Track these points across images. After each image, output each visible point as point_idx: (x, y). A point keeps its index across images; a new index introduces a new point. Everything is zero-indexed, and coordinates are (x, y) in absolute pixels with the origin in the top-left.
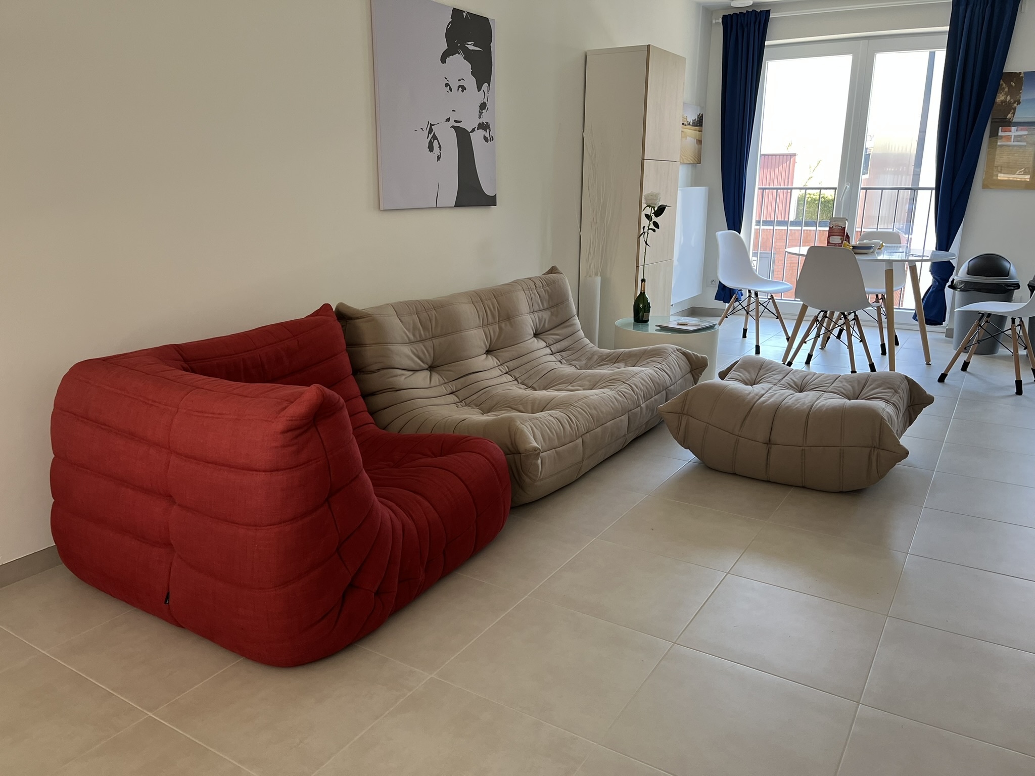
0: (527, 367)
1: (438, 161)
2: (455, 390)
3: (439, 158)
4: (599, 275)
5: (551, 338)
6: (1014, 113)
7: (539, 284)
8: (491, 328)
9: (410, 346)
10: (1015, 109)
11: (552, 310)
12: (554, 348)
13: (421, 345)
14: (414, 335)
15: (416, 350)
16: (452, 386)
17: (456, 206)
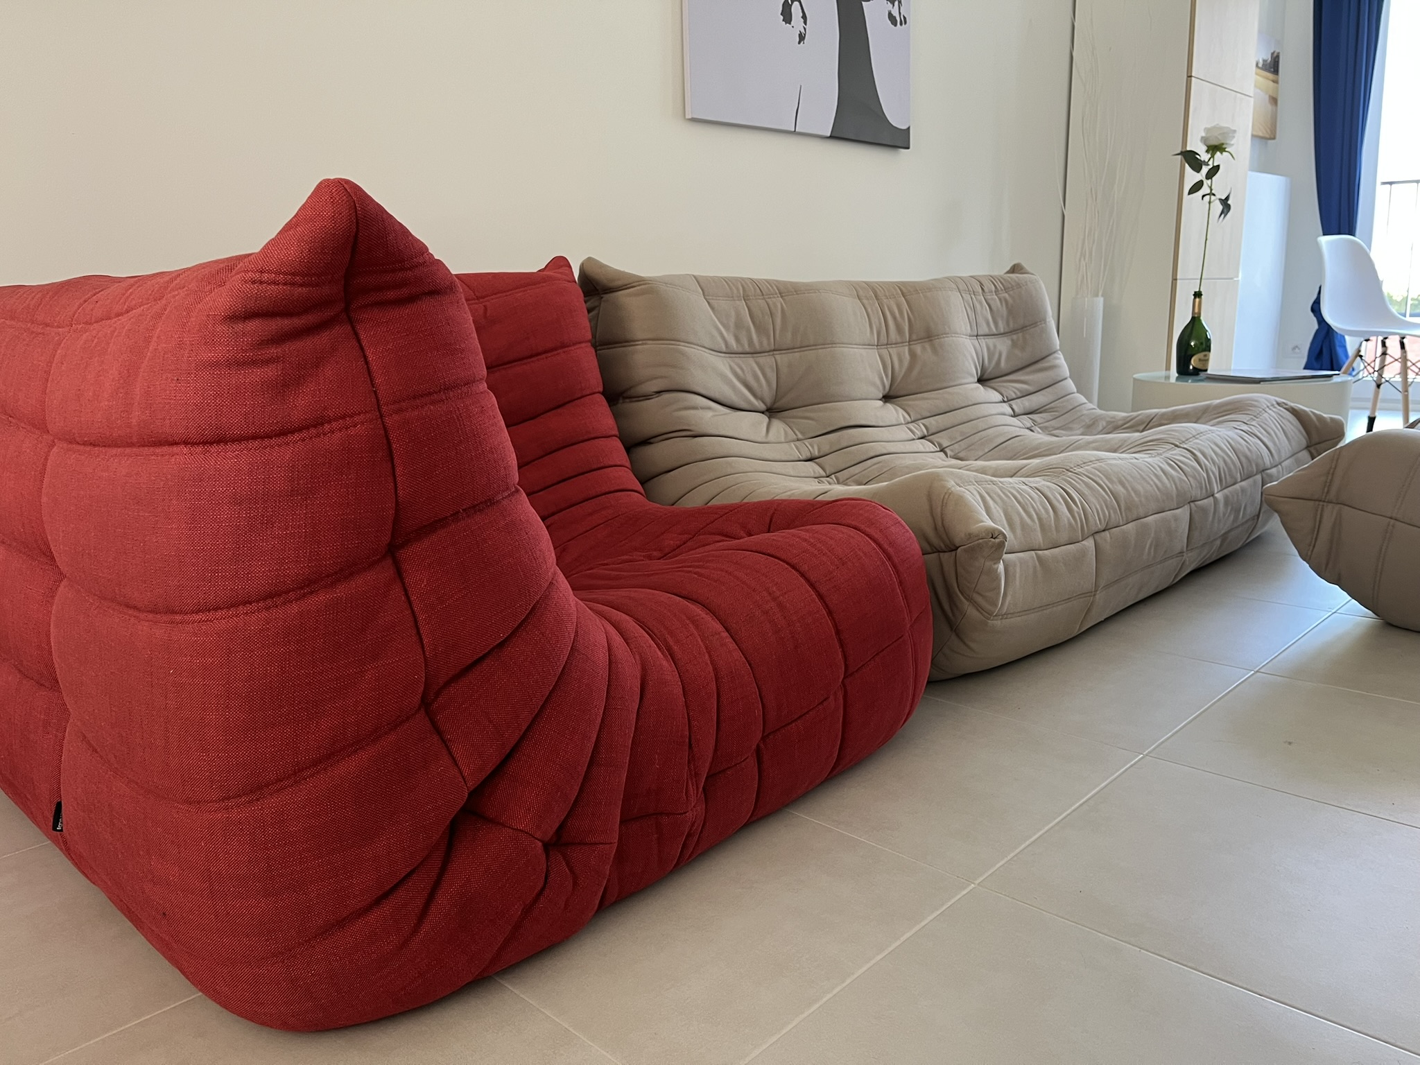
0: (965, 428)
1: (799, 43)
2: (816, 453)
3: (802, 38)
4: (1100, 294)
5: (1012, 388)
7: (989, 286)
8: (893, 351)
9: (728, 359)
11: (1015, 337)
12: (1018, 405)
13: (751, 361)
14: (737, 339)
15: (742, 369)
16: (814, 448)
17: (832, 137)
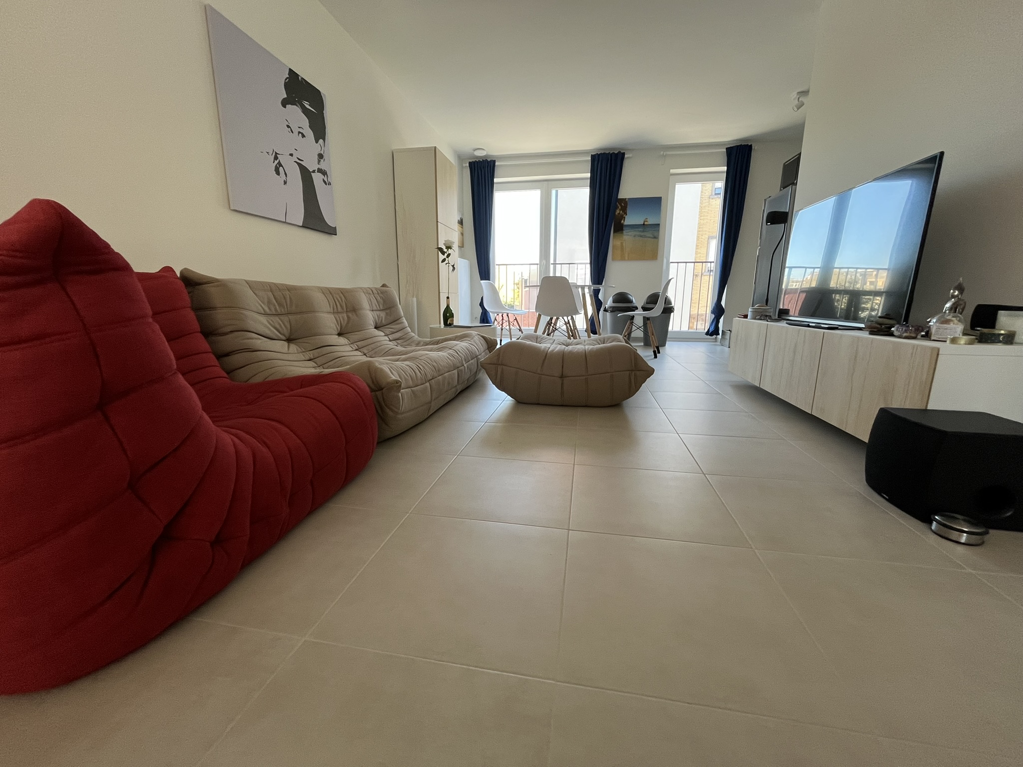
0: (372, 346)
1: (284, 185)
2: (312, 357)
3: (285, 183)
4: (414, 296)
5: (388, 331)
6: (624, 220)
7: (375, 291)
8: (340, 315)
9: (266, 318)
10: (625, 218)
11: (387, 311)
12: (391, 337)
13: (277, 319)
14: (270, 309)
15: (273, 322)
16: (311, 355)
17: (303, 226)
